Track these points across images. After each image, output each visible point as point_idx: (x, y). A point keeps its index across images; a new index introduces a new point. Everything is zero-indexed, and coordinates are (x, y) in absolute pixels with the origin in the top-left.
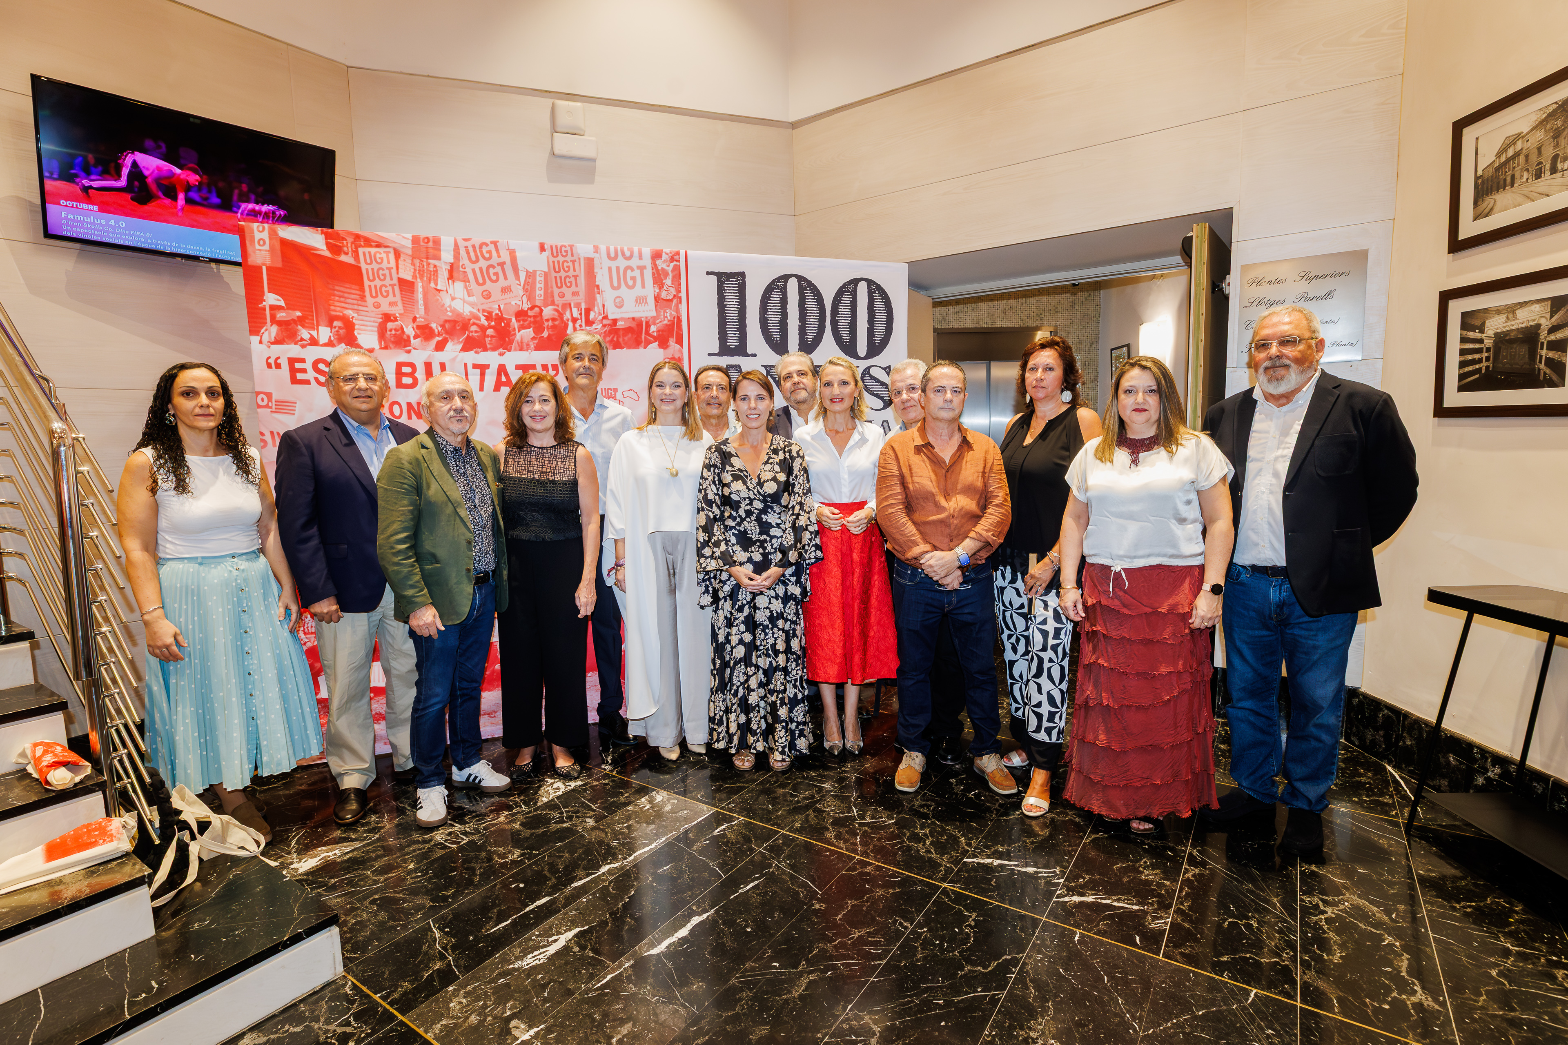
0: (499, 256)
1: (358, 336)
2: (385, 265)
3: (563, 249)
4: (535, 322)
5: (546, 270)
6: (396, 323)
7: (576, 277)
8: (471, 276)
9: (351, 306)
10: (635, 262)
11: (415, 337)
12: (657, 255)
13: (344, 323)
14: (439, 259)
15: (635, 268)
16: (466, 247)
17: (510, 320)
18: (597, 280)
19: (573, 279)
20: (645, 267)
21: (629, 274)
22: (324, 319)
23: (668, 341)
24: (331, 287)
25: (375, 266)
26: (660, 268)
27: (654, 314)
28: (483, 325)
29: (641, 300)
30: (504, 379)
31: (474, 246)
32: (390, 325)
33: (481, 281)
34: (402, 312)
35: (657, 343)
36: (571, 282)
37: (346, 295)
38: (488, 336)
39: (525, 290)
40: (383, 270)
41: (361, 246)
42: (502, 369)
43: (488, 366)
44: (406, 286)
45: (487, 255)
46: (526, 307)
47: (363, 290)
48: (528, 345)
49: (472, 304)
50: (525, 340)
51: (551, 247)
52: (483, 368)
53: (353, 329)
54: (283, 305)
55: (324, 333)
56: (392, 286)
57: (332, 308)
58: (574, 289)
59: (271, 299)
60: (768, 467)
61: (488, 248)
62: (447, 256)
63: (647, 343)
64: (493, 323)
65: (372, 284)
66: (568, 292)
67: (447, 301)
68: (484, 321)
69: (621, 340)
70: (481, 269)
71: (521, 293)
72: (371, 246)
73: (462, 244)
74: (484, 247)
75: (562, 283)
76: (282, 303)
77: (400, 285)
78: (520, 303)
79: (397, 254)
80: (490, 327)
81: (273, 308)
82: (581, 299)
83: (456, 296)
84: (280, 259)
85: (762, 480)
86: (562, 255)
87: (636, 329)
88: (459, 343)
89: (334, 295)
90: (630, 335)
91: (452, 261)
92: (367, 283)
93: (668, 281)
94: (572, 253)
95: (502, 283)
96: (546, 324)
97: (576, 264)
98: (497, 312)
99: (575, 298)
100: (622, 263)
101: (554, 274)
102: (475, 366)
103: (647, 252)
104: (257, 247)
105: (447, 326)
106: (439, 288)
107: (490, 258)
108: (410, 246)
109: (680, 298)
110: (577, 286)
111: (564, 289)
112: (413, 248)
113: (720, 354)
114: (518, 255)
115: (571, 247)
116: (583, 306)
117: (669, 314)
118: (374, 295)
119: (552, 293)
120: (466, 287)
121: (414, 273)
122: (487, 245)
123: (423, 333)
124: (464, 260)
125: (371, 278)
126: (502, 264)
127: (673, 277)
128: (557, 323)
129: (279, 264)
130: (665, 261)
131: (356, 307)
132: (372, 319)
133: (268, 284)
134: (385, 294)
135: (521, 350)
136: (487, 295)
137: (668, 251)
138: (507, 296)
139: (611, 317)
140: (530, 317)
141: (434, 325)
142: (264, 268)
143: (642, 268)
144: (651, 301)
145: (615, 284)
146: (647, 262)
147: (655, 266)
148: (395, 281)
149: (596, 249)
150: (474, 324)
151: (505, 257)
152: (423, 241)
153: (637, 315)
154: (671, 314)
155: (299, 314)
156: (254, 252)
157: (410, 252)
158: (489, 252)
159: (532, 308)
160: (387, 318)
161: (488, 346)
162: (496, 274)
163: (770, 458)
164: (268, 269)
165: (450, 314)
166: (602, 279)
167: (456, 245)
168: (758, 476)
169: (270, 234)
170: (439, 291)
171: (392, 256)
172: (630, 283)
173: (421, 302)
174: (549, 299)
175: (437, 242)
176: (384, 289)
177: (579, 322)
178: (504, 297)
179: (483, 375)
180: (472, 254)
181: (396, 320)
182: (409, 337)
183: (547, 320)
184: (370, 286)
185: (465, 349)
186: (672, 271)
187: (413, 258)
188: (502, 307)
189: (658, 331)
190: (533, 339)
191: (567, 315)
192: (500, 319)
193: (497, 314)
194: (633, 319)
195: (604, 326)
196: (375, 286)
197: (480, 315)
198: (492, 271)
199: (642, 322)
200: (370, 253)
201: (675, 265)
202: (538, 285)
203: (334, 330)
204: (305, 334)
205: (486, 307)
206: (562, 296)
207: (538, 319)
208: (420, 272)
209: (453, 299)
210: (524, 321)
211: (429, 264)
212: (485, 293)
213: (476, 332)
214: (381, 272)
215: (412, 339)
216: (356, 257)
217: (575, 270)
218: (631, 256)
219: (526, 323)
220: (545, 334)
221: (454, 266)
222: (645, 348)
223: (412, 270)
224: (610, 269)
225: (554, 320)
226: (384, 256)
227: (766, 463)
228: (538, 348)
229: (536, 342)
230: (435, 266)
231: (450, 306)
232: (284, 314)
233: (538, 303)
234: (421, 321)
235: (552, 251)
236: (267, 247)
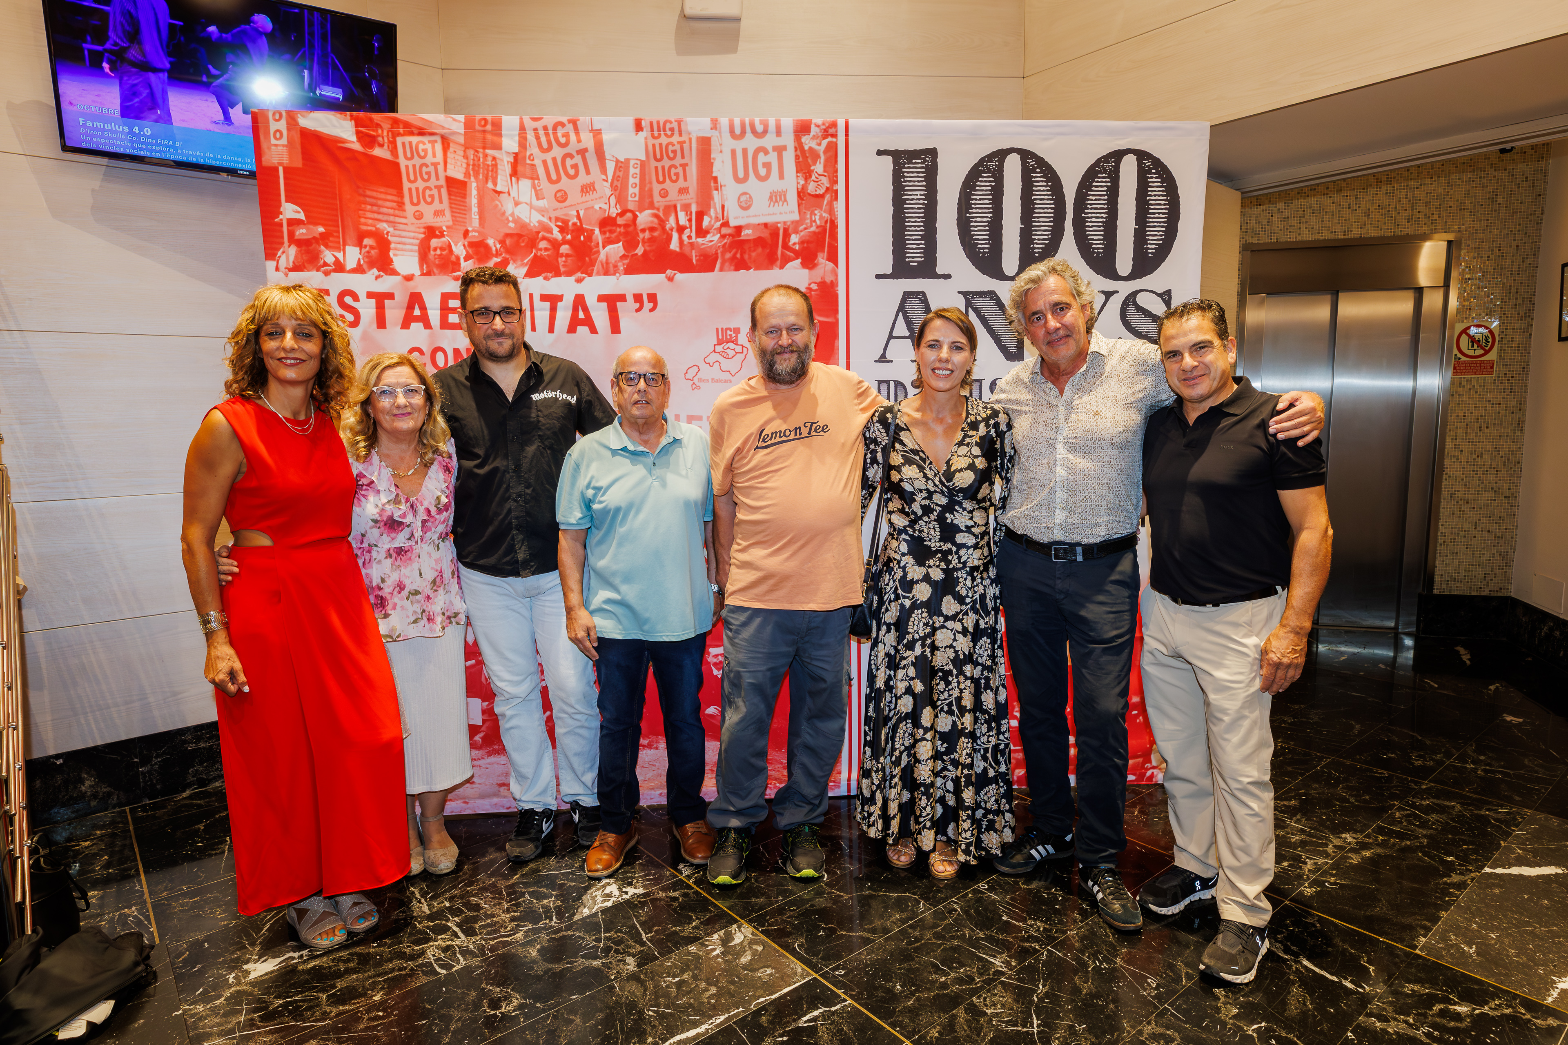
0: (579, 141)
1: (394, 259)
2: (429, 159)
3: (668, 126)
4: (626, 234)
5: (644, 158)
6: (443, 239)
7: (684, 166)
8: (541, 171)
9: (385, 218)
10: (769, 141)
11: (466, 259)
12: (803, 128)
13: (377, 242)
14: (499, 147)
15: (770, 150)
16: (536, 130)
17: (593, 231)
18: (714, 169)
19: (680, 170)
20: (784, 148)
21: (762, 158)
22: (352, 235)
23: (816, 257)
24: (361, 191)
25: (417, 161)
26: (806, 148)
27: (796, 217)
28: (556, 240)
29: (777, 197)
30: (581, 315)
31: (545, 128)
32: (434, 242)
33: (554, 177)
34: (450, 223)
35: (799, 261)
36: (677, 174)
37: (380, 202)
38: (562, 255)
39: (613, 187)
40: (427, 166)
41: (399, 134)
42: (579, 301)
43: (560, 298)
44: (457, 188)
45: (563, 140)
46: (614, 212)
47: (400, 194)
48: (615, 266)
49: (541, 211)
50: (612, 260)
51: (651, 124)
52: (553, 300)
53: (389, 249)
54: (303, 218)
55: (352, 255)
56: (439, 188)
57: (363, 220)
58: (681, 183)
59: (289, 211)
60: (964, 450)
61: (564, 130)
62: (510, 144)
63: (786, 261)
64: (569, 237)
65: (413, 186)
66: (672, 189)
67: (508, 206)
68: (557, 234)
69: (746, 257)
70: (554, 160)
71: (608, 192)
72: (412, 134)
73: (529, 124)
74: (559, 128)
75: (666, 175)
76: (302, 216)
77: (448, 187)
78: (606, 207)
79: (446, 142)
80: (565, 242)
81: (292, 222)
82: (691, 197)
83: (521, 199)
84: (300, 156)
85: (953, 469)
86: (666, 135)
87: (769, 241)
88: (523, 265)
89: (365, 203)
90: (760, 250)
91: (516, 150)
92: (406, 185)
93: (819, 168)
94: (680, 131)
95: (583, 179)
96: (641, 236)
97: (686, 146)
98: (575, 220)
99: (683, 197)
100: (751, 143)
101: (653, 164)
102: (544, 298)
103: (788, 124)
104: (273, 141)
105: (508, 242)
106: (498, 189)
107: (566, 144)
108: (462, 131)
109: (836, 192)
110: (685, 179)
111: (668, 184)
112: (466, 134)
113: (894, 276)
114: (606, 137)
115: (679, 122)
116: (694, 209)
117: (819, 216)
118: (415, 201)
119: (651, 190)
120: (534, 186)
121: (467, 169)
122: (563, 125)
123: (477, 253)
124: (533, 149)
125: (412, 178)
126: (582, 152)
127: (826, 161)
128: (656, 234)
129: (298, 163)
130: (814, 137)
131: (392, 218)
132: (412, 234)
133: (286, 190)
134: (429, 200)
135: (606, 273)
136: (562, 197)
137: (819, 121)
138: (588, 197)
139: (733, 223)
140: (620, 226)
141: (490, 242)
142: (281, 169)
143: (780, 150)
144: (793, 197)
145: (741, 174)
146: (788, 140)
147: (799, 147)
148: (442, 182)
149: (715, 124)
150: (544, 238)
151: (587, 140)
152: (480, 125)
153: (770, 220)
154: (821, 217)
155: (321, 229)
156: (269, 148)
157: (461, 140)
158: (566, 135)
159: (622, 214)
160: (431, 232)
161: (562, 269)
162: (575, 166)
163: (966, 436)
164: (284, 168)
165: (512, 225)
166: (722, 168)
167: (522, 128)
168: (948, 462)
169: (288, 124)
170: (499, 193)
171: (439, 147)
172: (763, 172)
173: (475, 209)
174: (645, 200)
175: (497, 125)
176: (428, 192)
177: (687, 232)
178: (584, 199)
179: (553, 310)
180: (543, 139)
181: (442, 236)
182: (458, 258)
183: (643, 231)
184: (410, 190)
185: (530, 274)
186: (825, 152)
187: (466, 147)
188: (582, 213)
189: (802, 243)
190: (623, 257)
191: (672, 222)
192: (578, 230)
193: (574, 224)
194: (766, 225)
195: (723, 237)
196: (417, 189)
197: (553, 225)
198: (569, 162)
199: (778, 229)
200: (410, 143)
201: (829, 143)
202: (631, 181)
203: (364, 251)
204: (328, 256)
205: (560, 214)
206: (664, 194)
207: (631, 229)
208: (474, 168)
209: (517, 204)
210: (611, 232)
211: (486, 156)
212: (558, 195)
213: (546, 249)
214: (424, 169)
215: (462, 260)
216: (394, 150)
217: (683, 157)
218: (765, 131)
219: (613, 236)
220: (640, 251)
221: (520, 156)
222: (782, 268)
223: (465, 165)
224: (733, 152)
225: (652, 229)
226: (429, 146)
227: (960, 444)
228: (629, 271)
229: (626, 262)
230: (494, 159)
231: (513, 214)
232: (304, 231)
233: (631, 207)
234: (474, 235)
235: (652, 130)
236: (284, 141)
